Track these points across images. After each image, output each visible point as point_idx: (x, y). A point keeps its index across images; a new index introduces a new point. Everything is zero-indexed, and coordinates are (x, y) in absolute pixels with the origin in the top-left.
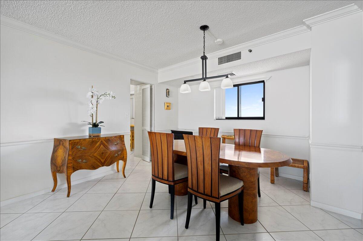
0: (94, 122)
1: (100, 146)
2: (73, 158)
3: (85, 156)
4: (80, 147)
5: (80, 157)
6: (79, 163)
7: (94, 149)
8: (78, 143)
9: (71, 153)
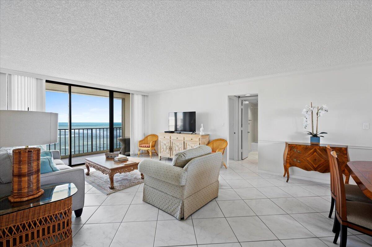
0: (315, 133)
1: (314, 153)
2: (290, 157)
3: (299, 158)
4: (296, 150)
5: (296, 158)
6: (294, 161)
7: (307, 154)
8: (295, 147)
9: (289, 153)
